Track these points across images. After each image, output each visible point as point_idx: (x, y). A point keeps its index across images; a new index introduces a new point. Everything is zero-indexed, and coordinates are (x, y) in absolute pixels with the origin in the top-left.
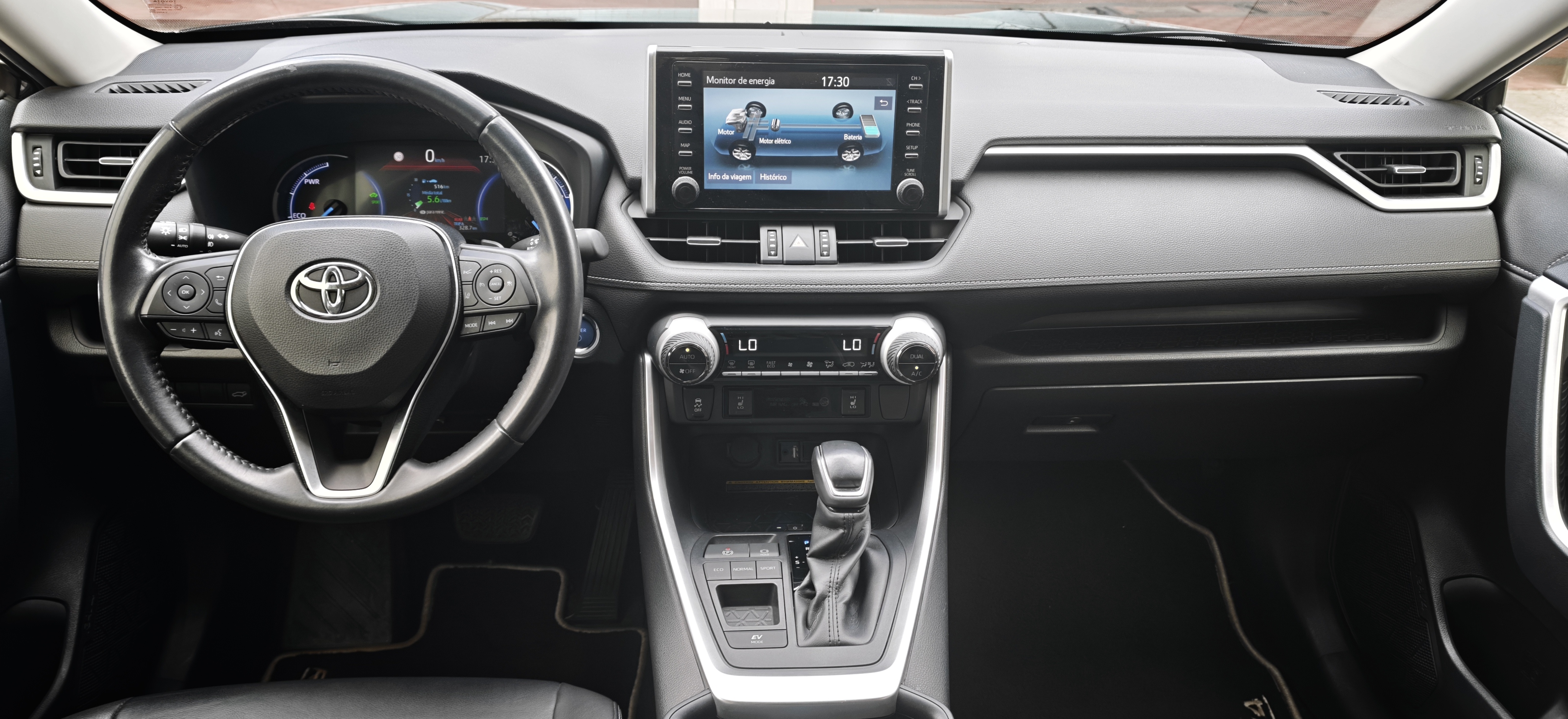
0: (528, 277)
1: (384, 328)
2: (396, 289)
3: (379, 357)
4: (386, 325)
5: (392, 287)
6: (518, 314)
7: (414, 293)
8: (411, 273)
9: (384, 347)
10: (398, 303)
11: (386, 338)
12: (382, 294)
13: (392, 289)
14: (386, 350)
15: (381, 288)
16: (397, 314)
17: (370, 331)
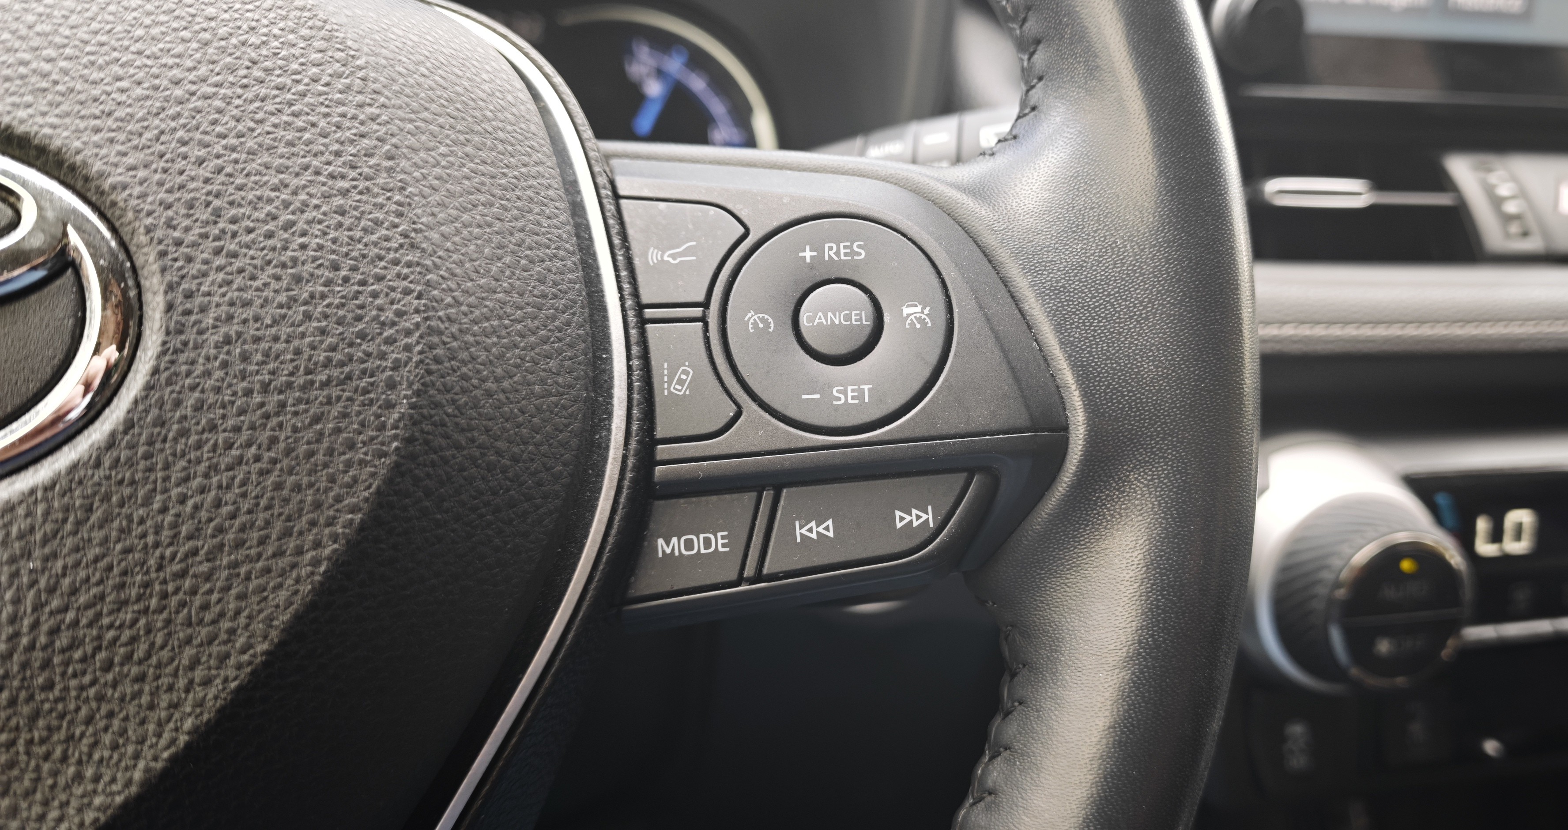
0: (1005, 282)
1: (182, 574)
2: (272, 311)
3: (137, 775)
4: (195, 552)
5: (247, 304)
6: (960, 479)
7: (390, 341)
8: (378, 223)
9: (174, 706)
10: (282, 405)
11: (188, 641)
12: (176, 342)
13: (249, 313)
14: (188, 724)
15: (170, 307)
16: (271, 479)
17: (74, 591)
